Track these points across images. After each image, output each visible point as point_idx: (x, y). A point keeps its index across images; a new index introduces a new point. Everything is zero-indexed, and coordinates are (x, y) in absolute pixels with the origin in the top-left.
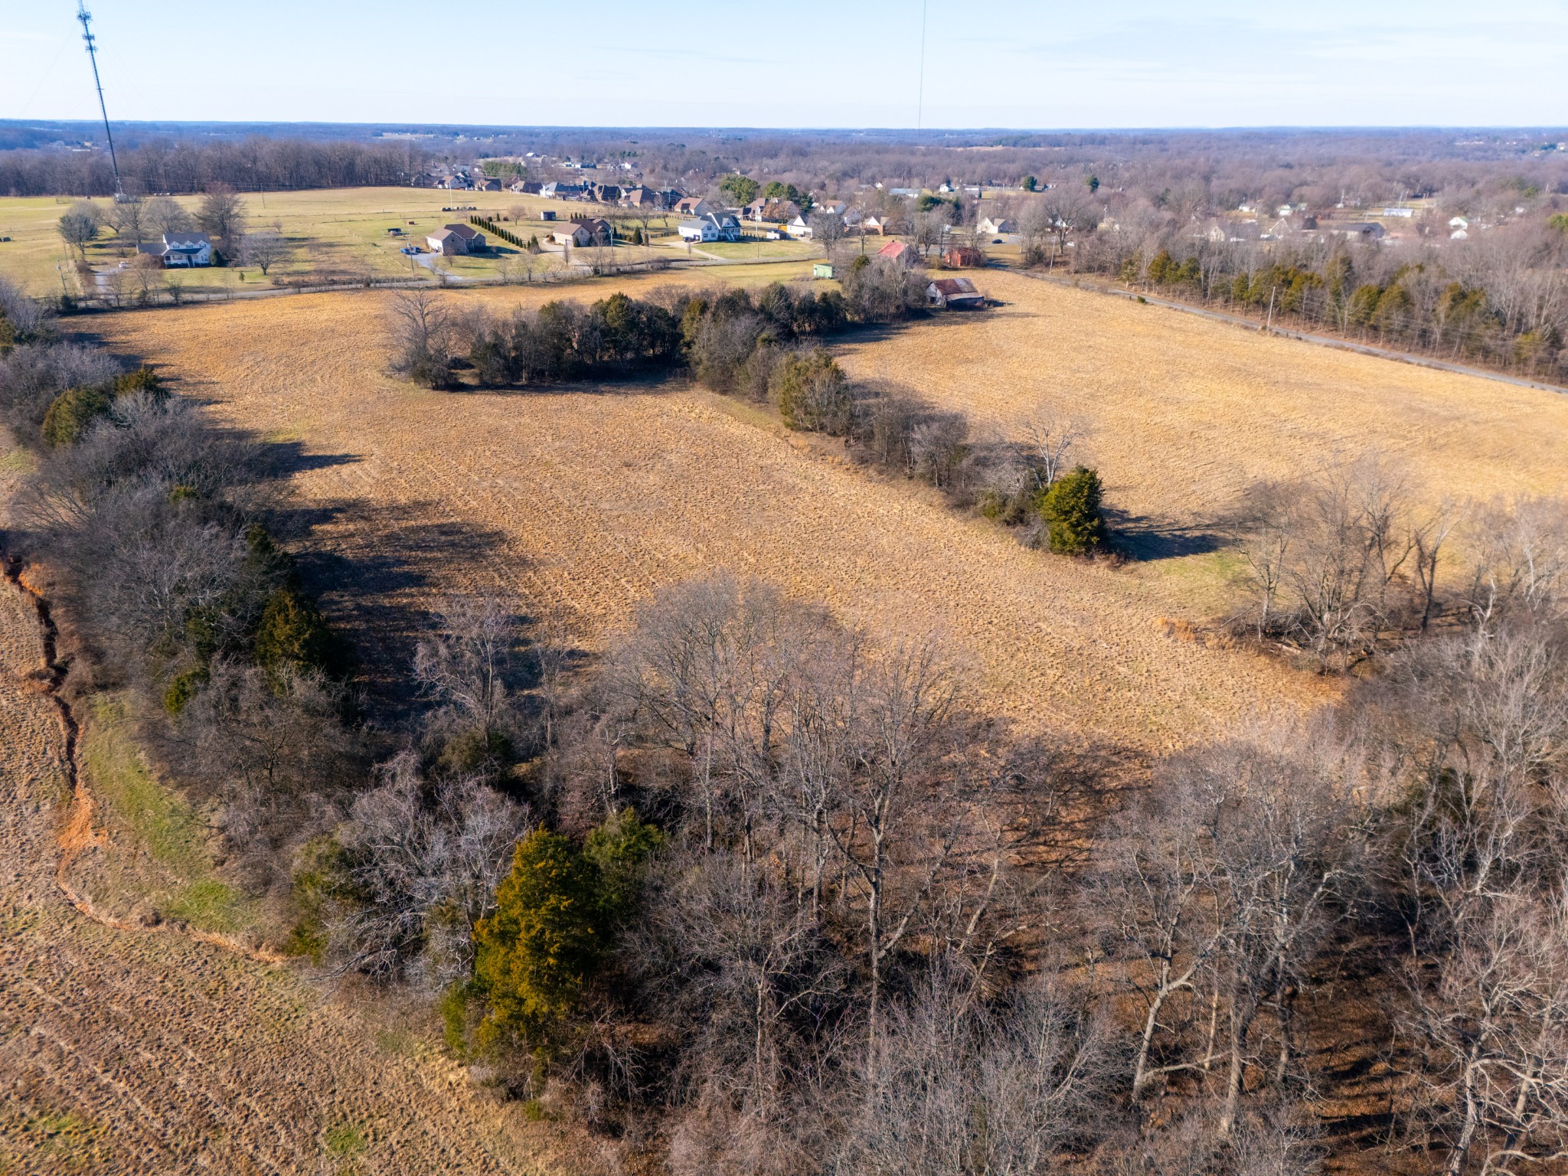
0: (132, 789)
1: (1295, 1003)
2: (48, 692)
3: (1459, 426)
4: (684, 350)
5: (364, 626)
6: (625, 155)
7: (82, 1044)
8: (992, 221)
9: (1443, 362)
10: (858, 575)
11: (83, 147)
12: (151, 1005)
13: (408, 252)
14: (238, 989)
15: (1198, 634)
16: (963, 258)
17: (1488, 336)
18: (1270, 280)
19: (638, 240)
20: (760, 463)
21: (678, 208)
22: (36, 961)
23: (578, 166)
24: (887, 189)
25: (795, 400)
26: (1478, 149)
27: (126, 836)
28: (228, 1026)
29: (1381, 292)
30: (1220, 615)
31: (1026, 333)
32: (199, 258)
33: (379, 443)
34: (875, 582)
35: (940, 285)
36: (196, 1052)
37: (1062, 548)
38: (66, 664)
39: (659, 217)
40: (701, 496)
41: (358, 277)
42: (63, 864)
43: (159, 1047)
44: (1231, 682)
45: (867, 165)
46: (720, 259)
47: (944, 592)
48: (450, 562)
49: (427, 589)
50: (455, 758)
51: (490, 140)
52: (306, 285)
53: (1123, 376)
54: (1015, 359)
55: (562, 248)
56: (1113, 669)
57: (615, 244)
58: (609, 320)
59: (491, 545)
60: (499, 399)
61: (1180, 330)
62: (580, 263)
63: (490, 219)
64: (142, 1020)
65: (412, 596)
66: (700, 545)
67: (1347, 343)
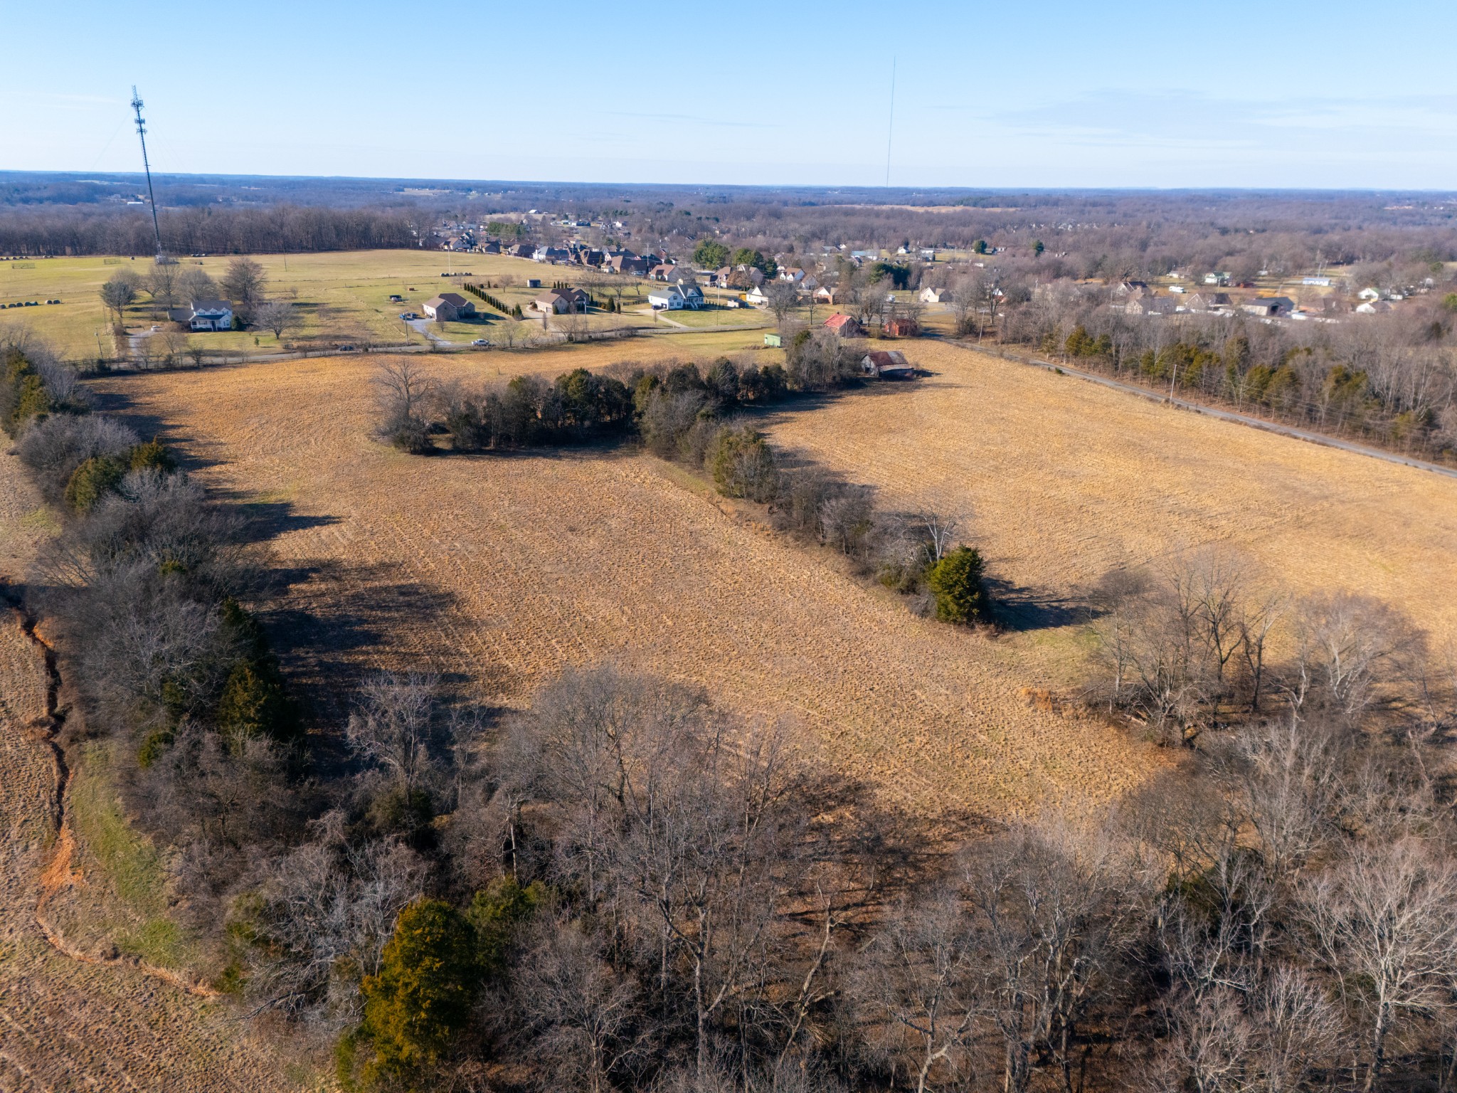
0: (108, 832)
1: (1088, 1060)
2: (47, 739)
3: (1326, 504)
4: (636, 420)
5: (323, 681)
6: (618, 214)
7: (38, 1068)
8: (934, 291)
9: (1328, 438)
10: (761, 640)
11: (137, 200)
12: (101, 1034)
13: (405, 318)
14: (175, 1020)
15: (1055, 704)
16: (901, 328)
17: (1368, 415)
18: (1173, 358)
19: (612, 308)
20: (691, 528)
21: (652, 275)
22: (8, 991)
23: (574, 224)
24: (849, 252)
25: (726, 470)
26: (1407, 213)
27: (98, 876)
28: (162, 1055)
29: (1273, 372)
30: (1079, 686)
31: (946, 404)
32: (222, 323)
33: (356, 505)
34: (776, 647)
35: (874, 357)
36: (133, 1078)
37: (946, 616)
38: (65, 712)
39: (632, 284)
40: (633, 560)
41: (359, 342)
42: (42, 901)
43: (102, 1072)
44: (1079, 751)
45: (834, 227)
46: (683, 327)
47: (835, 658)
48: (404, 621)
49: (381, 647)
50: (379, 815)
51: (499, 196)
52: (312, 349)
53: (1028, 449)
54: (933, 430)
55: (541, 315)
56: (974, 736)
57: (589, 311)
58: (570, 393)
59: (442, 605)
60: (468, 463)
61: (1090, 401)
62: (556, 331)
63: (482, 286)
64: (92, 1047)
65: (368, 653)
66: (626, 608)
67: (1242, 417)
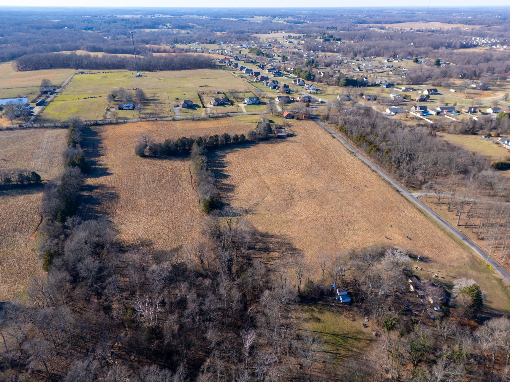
2: (41, 216)
13: (175, 106)
32: (130, 108)
33: (119, 170)
46: (245, 112)
52: (144, 118)
63: (203, 93)
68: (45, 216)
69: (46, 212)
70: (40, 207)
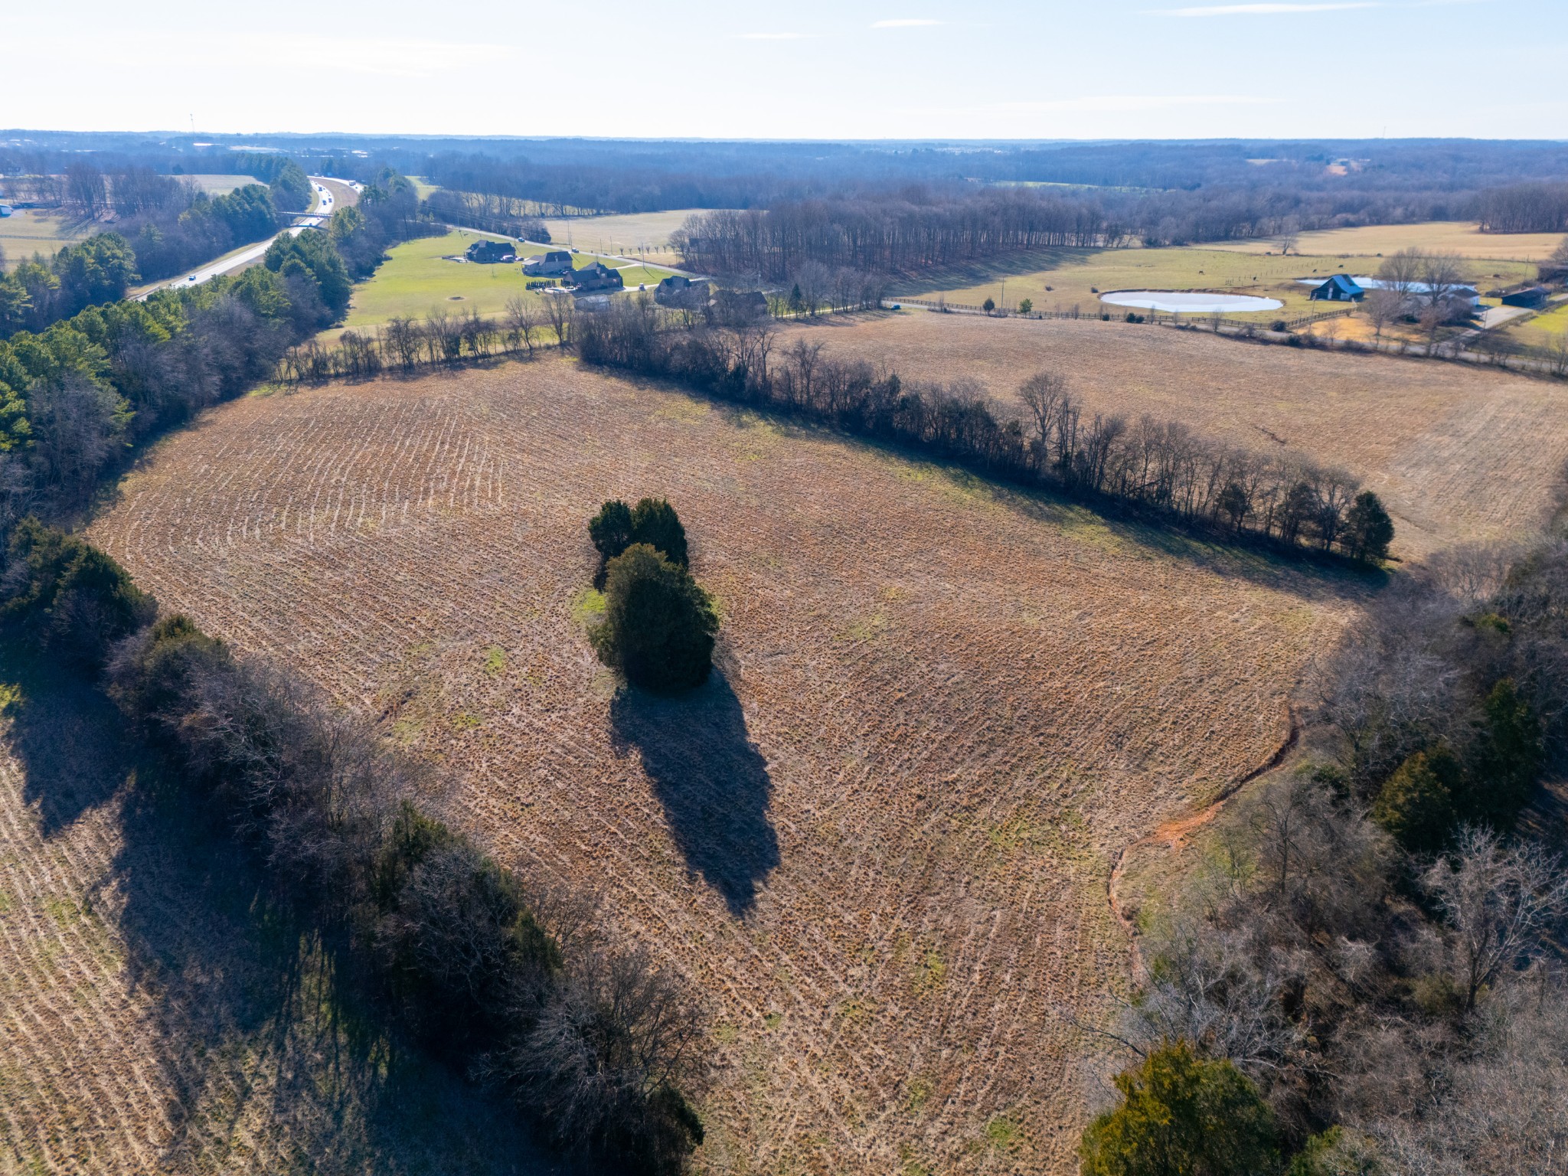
12: (1052, 956)
22: (1052, 880)
27: (1193, 854)
28: (1059, 1008)
36: (1026, 1002)
43: (1019, 980)
64: (1037, 959)
68: (1311, 743)
69: (1329, 720)
70: (1311, 677)
